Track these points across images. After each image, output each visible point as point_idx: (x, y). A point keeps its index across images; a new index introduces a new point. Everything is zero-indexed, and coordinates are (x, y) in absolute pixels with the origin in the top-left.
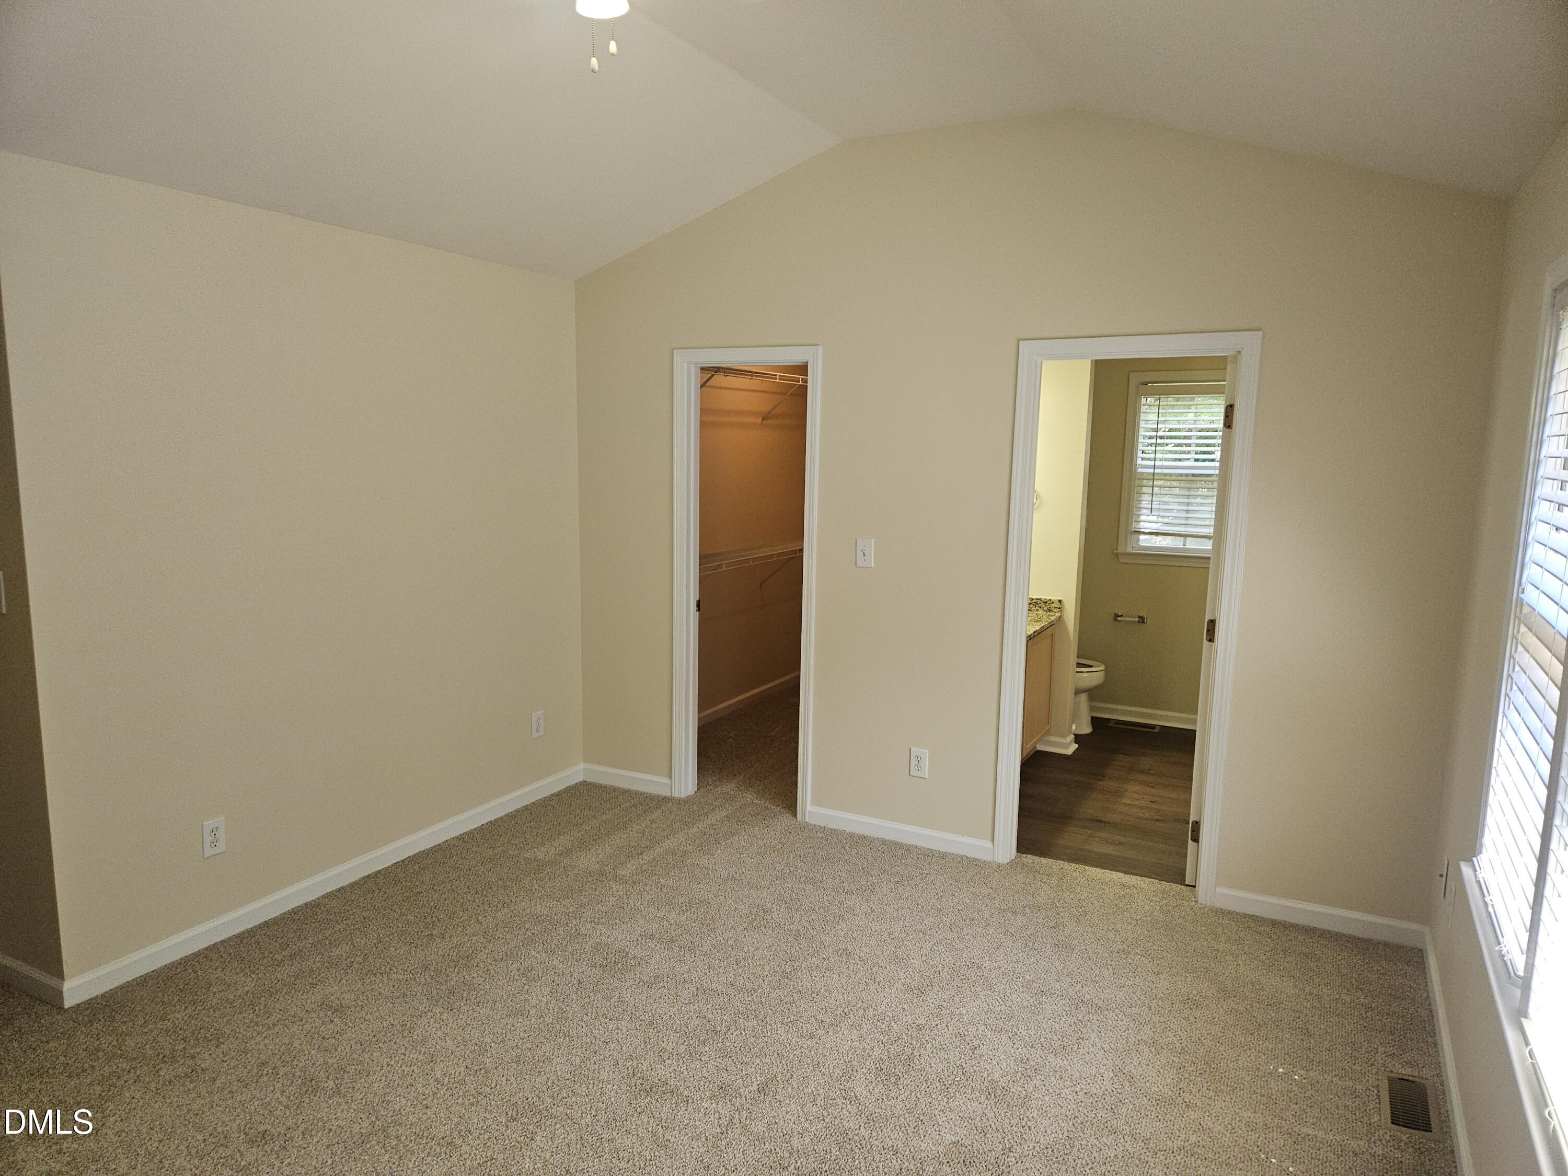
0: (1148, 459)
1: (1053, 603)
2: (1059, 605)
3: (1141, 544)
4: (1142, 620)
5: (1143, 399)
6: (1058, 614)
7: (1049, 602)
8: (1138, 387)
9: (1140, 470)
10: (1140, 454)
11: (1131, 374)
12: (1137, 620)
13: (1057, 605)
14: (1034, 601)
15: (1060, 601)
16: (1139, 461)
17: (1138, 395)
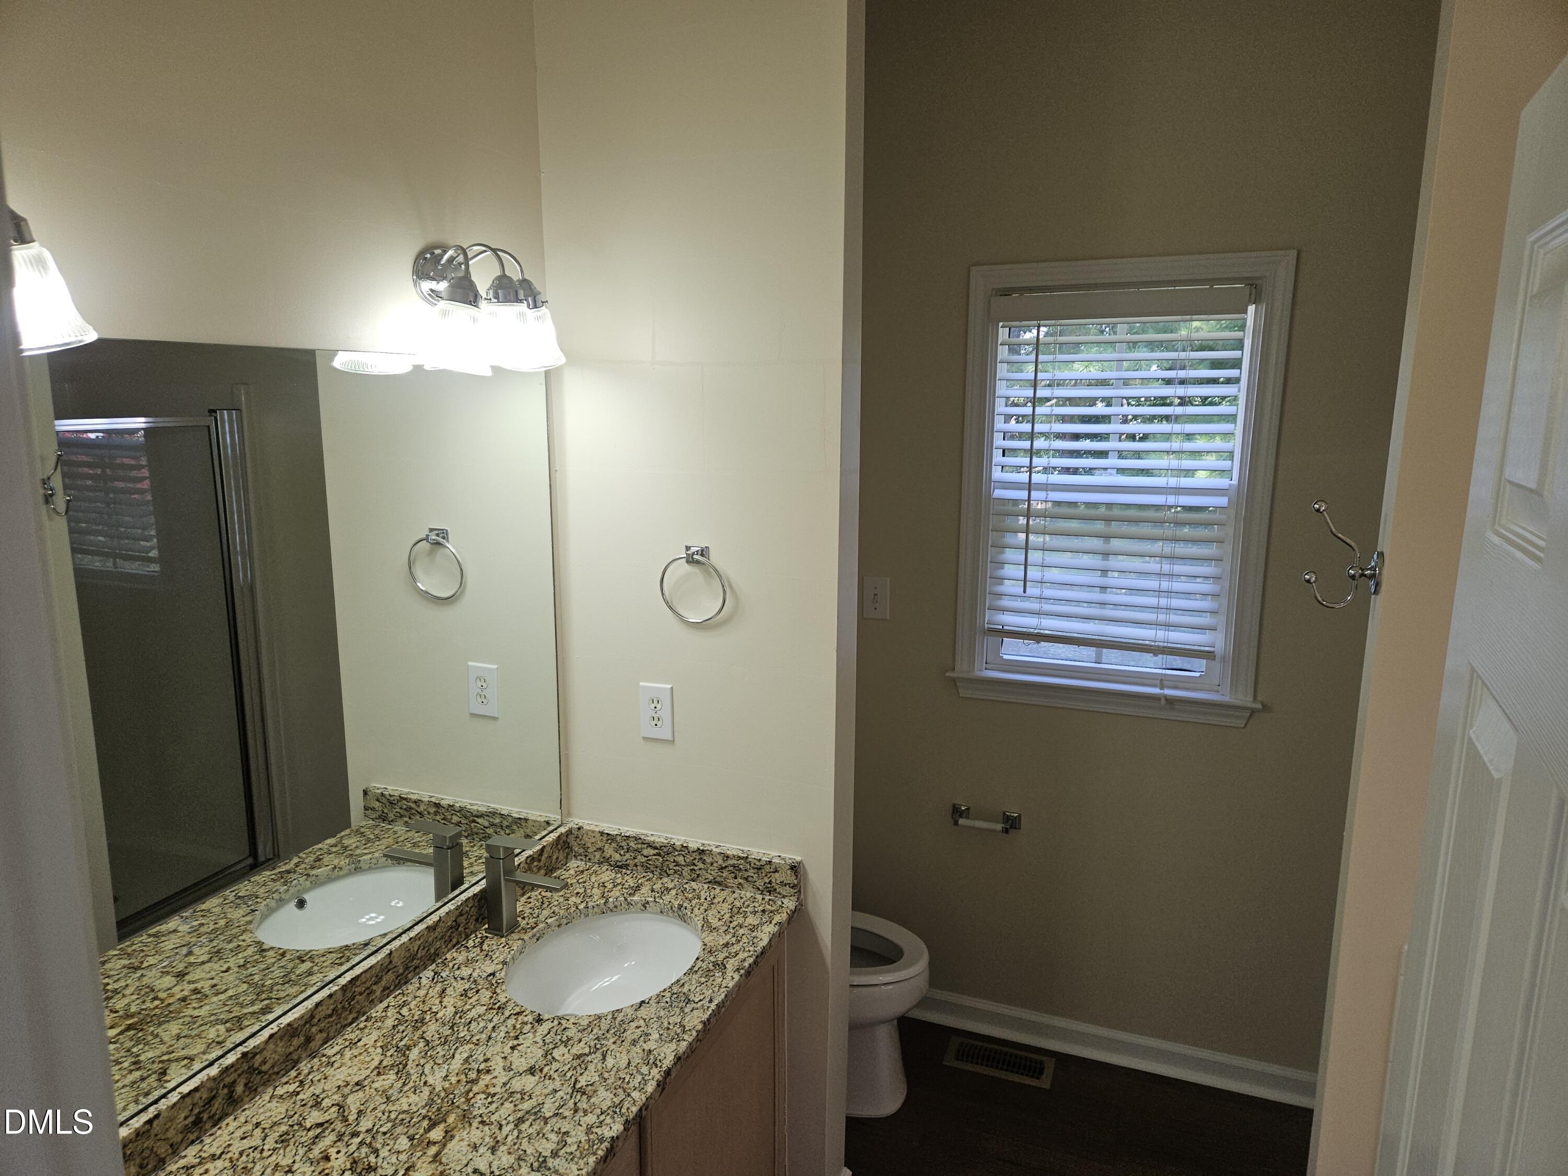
0: (1018, 469)
1: (776, 871)
2: (792, 879)
3: (1005, 657)
4: (1011, 824)
5: (1001, 330)
6: (790, 904)
7: (767, 867)
8: (990, 301)
9: (998, 493)
10: (997, 457)
11: (973, 268)
12: (999, 827)
13: (786, 876)
14: (731, 862)
15: (795, 868)
16: (997, 474)
17: (991, 322)
